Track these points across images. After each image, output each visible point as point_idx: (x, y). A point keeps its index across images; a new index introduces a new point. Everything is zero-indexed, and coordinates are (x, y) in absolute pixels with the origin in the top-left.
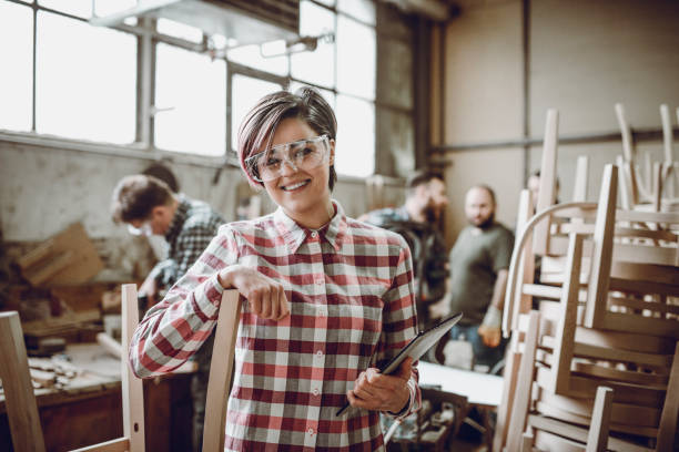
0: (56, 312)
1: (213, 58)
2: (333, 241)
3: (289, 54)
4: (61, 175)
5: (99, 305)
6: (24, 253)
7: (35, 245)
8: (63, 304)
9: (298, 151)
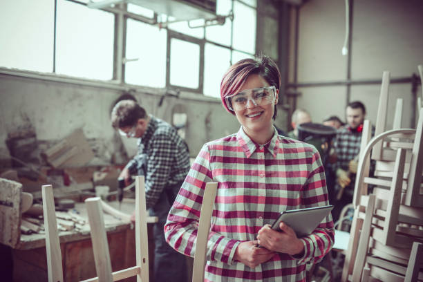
0: (67, 183)
1: (161, 27)
2: (272, 152)
3: (204, 27)
4: (70, 100)
5: (92, 180)
6: (49, 147)
7: (55, 143)
8: (71, 178)
9: (258, 95)
